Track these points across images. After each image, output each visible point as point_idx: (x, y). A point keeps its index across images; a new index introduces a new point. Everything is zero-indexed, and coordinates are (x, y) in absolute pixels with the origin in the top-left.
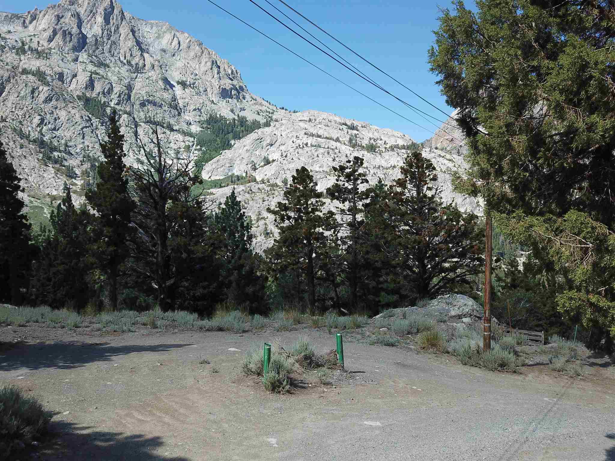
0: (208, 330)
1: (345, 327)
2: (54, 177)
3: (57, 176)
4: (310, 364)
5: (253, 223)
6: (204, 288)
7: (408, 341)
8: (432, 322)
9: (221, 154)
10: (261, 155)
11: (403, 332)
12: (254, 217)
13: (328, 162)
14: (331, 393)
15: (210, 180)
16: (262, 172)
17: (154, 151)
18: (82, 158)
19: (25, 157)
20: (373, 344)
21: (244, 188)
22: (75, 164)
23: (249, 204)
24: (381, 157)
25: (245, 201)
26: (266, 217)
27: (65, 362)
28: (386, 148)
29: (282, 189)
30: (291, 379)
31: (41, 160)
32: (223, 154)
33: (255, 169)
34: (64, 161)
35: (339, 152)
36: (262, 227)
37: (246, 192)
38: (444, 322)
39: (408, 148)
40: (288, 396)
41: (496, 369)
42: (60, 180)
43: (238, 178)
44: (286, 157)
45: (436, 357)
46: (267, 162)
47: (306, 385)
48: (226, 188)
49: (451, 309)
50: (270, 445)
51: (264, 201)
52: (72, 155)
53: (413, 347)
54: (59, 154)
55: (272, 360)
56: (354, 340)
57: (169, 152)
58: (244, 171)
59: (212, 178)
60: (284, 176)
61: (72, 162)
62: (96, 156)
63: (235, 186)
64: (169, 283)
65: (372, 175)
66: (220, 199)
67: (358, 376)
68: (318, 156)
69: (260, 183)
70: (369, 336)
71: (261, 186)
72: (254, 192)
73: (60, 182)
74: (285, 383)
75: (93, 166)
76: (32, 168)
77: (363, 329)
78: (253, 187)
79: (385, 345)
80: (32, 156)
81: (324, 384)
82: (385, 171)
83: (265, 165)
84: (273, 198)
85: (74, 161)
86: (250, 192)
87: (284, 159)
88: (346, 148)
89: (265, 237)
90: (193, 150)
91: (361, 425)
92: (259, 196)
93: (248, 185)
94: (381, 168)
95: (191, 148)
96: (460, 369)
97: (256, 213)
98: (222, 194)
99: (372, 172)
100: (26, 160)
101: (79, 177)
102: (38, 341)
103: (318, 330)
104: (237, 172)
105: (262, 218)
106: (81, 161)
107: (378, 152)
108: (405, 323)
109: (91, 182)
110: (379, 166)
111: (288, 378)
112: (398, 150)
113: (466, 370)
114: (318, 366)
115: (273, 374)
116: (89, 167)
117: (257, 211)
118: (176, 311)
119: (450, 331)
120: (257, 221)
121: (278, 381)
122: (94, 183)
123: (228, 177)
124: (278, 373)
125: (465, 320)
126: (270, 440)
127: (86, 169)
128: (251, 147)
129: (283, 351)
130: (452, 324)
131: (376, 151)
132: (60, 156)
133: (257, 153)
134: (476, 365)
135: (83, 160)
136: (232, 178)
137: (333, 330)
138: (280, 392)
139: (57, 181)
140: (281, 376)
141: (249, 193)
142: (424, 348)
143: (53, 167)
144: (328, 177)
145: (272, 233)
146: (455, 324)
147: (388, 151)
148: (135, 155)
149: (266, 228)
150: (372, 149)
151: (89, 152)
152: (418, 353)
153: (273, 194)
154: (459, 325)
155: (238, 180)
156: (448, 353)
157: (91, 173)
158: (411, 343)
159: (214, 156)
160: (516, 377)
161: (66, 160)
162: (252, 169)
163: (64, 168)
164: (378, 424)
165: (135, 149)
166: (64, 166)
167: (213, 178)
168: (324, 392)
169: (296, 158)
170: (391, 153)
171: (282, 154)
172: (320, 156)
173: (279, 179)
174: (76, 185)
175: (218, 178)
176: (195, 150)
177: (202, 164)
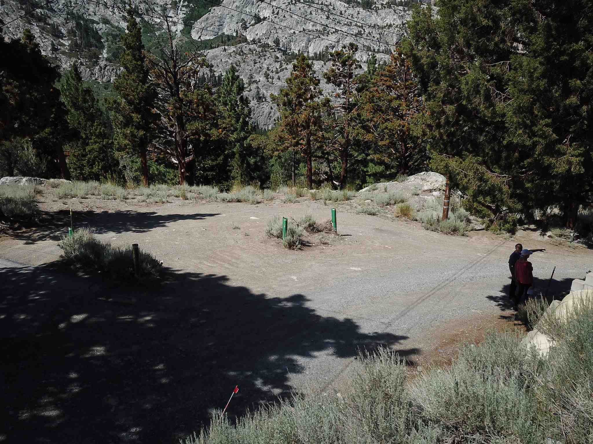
0: (229, 202)
1: (337, 199)
2: (40, 37)
3: (43, 36)
4: (313, 230)
5: (245, 86)
6: (213, 160)
7: (387, 211)
8: (407, 195)
9: (210, 11)
10: (251, 12)
11: (383, 203)
12: (246, 81)
13: (321, 20)
14: (328, 250)
15: (199, 40)
16: (254, 31)
17: (140, 8)
18: (66, 16)
19: (7, 14)
20: (358, 213)
21: (235, 49)
22: (59, 22)
23: (240, 66)
24: (377, 14)
25: (236, 63)
26: (258, 80)
27: (135, 227)
28: (382, 4)
29: (273, 50)
30: (301, 240)
31: (24, 17)
32: (212, 11)
33: (245, 28)
34: (48, 19)
35: (334, 9)
36: (254, 92)
37: (237, 53)
38: (418, 195)
39: (405, 4)
40: (300, 251)
41: (449, 233)
42: (47, 40)
43: (229, 38)
44: (278, 14)
45: (407, 224)
46: (258, 20)
47: (311, 244)
48: (216, 49)
49: (425, 184)
50: (293, 280)
51: (255, 63)
52: (56, 12)
53: (389, 216)
54: (41, 10)
55: (288, 228)
56: (344, 210)
57: (156, 8)
58: (235, 30)
59: (201, 38)
60: (276, 35)
61: (57, 20)
62: (80, 14)
63: (226, 47)
64: (187, 159)
65: (367, 35)
66: (211, 61)
67: (347, 238)
68: (311, 13)
69: (251, 43)
70: (356, 207)
71: (252, 47)
72: (245, 54)
73: (47, 42)
74: (297, 243)
75: (78, 25)
76: (16, 26)
77: (352, 201)
78: (244, 47)
79: (368, 214)
80: (14, 13)
81: (323, 244)
82: (380, 30)
83: (256, 23)
84: (265, 59)
85: (58, 19)
86: (241, 53)
87: (276, 17)
88: (340, 4)
89: (257, 101)
90: (180, 7)
91: (348, 270)
92: (250, 58)
93: (239, 45)
94: (377, 27)
95: (178, 5)
96: (423, 232)
97: (248, 76)
98: (213, 56)
99: (367, 31)
100: (9, 18)
101: (65, 37)
102: (102, 210)
103: (315, 202)
104: (226, 31)
105: (254, 81)
106: (65, 19)
107: (374, 9)
108: (385, 197)
109: (78, 42)
110: (375, 25)
111: (300, 240)
112: (395, 6)
113: (427, 233)
114: (319, 231)
115: (289, 237)
116: (75, 25)
117: (249, 74)
118: (200, 186)
119: (421, 202)
120: (250, 85)
121: (293, 242)
122: (81, 44)
123: (218, 37)
124: (293, 237)
125: (435, 193)
126: (292, 277)
127: (72, 28)
128: (241, 2)
129: (293, 221)
130: (424, 197)
131: (372, 7)
132: (43, 13)
133: (248, 10)
134: (435, 230)
135: (68, 17)
136: (222, 38)
137: (327, 202)
138: (294, 249)
139: (44, 41)
140: (294, 239)
141: (240, 55)
142: (398, 217)
143: (37, 26)
144: (321, 36)
145: (264, 98)
146: (426, 197)
147: (385, 7)
148: (121, 12)
149: (258, 92)
150: (367, 6)
151: (72, 8)
152: (393, 220)
153: (265, 56)
154: (429, 197)
155: (229, 40)
156: (417, 220)
157: (78, 33)
158: (389, 212)
159: (202, 14)
160: (463, 239)
161: (49, 17)
162: (243, 28)
163: (49, 26)
164: (359, 269)
165: (120, 5)
166: (49, 25)
167: (203, 38)
168: (323, 249)
169: (288, 15)
170: (387, 10)
171: (273, 10)
172: (314, 13)
173: (270, 39)
174: (63, 45)
175: (208, 38)
176: (183, 6)
177: (191, 23)
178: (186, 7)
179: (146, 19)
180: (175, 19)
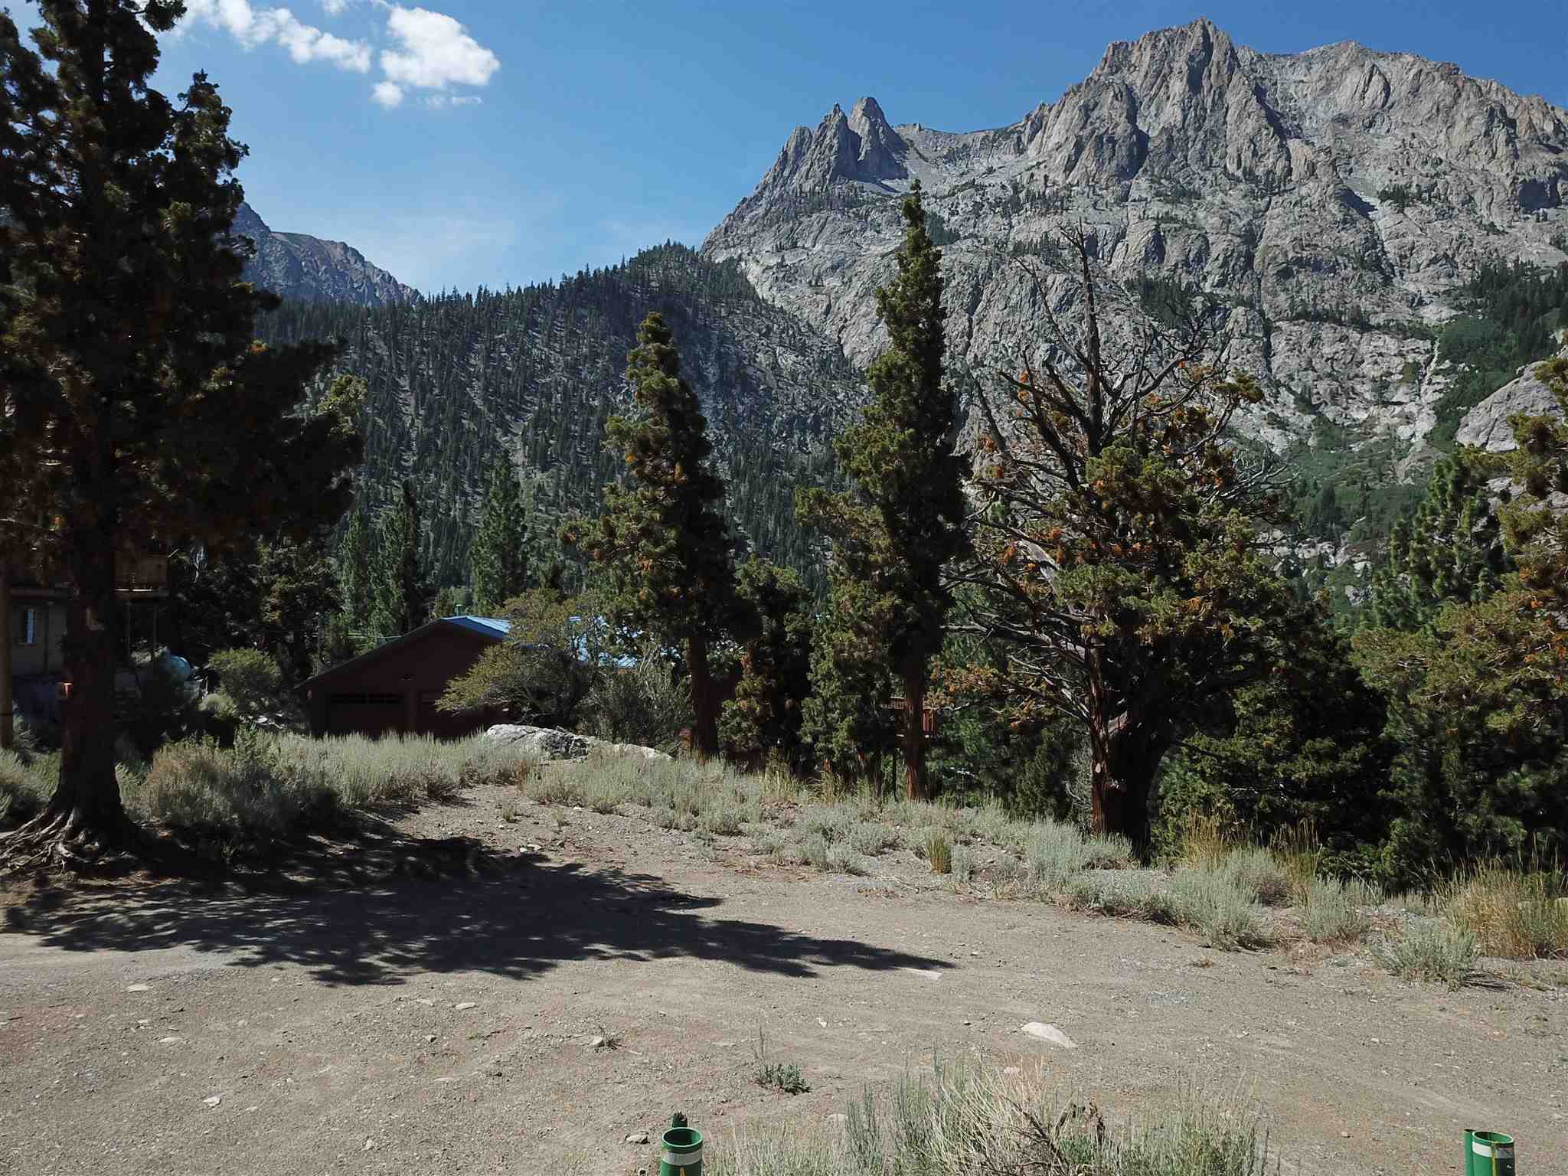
9: (1520, 374)
17: (1315, 390)
32: (1526, 373)
57: (1358, 387)
59: (1488, 447)
90: (1429, 374)
95: (1422, 370)
159: (1496, 385)
167: (1492, 448)
175: (1508, 446)
176: (1437, 373)
177: (1458, 413)
178: (1447, 372)
179: (1330, 416)
180: (1411, 408)
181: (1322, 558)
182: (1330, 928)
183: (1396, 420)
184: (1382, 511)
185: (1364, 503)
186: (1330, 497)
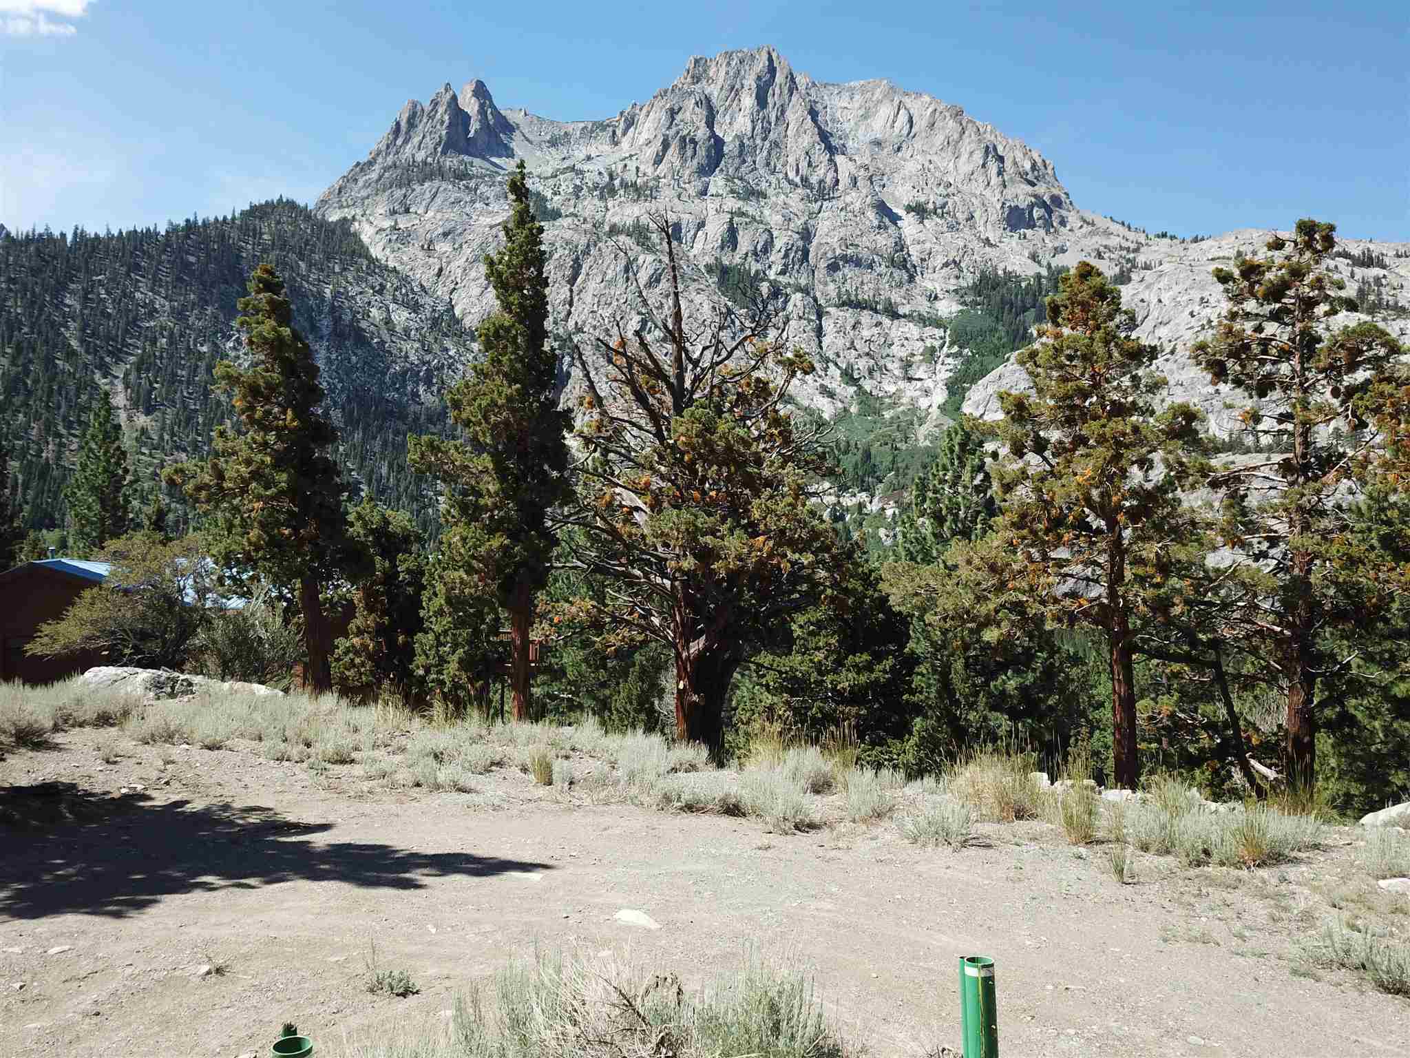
1: (1207, 854)
9: (1007, 360)
17: (856, 367)
57: (889, 365)
59: (985, 417)
64: (694, 647)
79: (1382, 986)
87: (1167, 360)
90: (942, 357)
95: (937, 353)
148: (817, 379)
159: (990, 367)
167: (988, 418)
176: (948, 356)
177: (963, 388)
178: (955, 356)
179: (868, 388)
180: (929, 383)
181: (861, 506)
182: (866, 810)
183: (918, 393)
184: (907, 467)
185: (893, 462)
186: (867, 455)
